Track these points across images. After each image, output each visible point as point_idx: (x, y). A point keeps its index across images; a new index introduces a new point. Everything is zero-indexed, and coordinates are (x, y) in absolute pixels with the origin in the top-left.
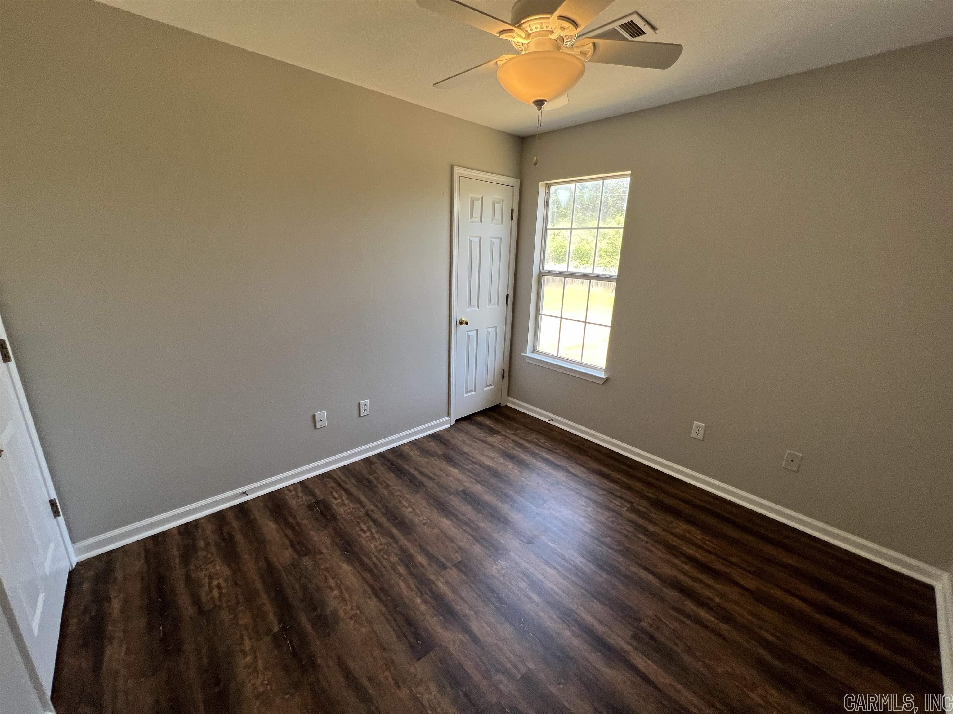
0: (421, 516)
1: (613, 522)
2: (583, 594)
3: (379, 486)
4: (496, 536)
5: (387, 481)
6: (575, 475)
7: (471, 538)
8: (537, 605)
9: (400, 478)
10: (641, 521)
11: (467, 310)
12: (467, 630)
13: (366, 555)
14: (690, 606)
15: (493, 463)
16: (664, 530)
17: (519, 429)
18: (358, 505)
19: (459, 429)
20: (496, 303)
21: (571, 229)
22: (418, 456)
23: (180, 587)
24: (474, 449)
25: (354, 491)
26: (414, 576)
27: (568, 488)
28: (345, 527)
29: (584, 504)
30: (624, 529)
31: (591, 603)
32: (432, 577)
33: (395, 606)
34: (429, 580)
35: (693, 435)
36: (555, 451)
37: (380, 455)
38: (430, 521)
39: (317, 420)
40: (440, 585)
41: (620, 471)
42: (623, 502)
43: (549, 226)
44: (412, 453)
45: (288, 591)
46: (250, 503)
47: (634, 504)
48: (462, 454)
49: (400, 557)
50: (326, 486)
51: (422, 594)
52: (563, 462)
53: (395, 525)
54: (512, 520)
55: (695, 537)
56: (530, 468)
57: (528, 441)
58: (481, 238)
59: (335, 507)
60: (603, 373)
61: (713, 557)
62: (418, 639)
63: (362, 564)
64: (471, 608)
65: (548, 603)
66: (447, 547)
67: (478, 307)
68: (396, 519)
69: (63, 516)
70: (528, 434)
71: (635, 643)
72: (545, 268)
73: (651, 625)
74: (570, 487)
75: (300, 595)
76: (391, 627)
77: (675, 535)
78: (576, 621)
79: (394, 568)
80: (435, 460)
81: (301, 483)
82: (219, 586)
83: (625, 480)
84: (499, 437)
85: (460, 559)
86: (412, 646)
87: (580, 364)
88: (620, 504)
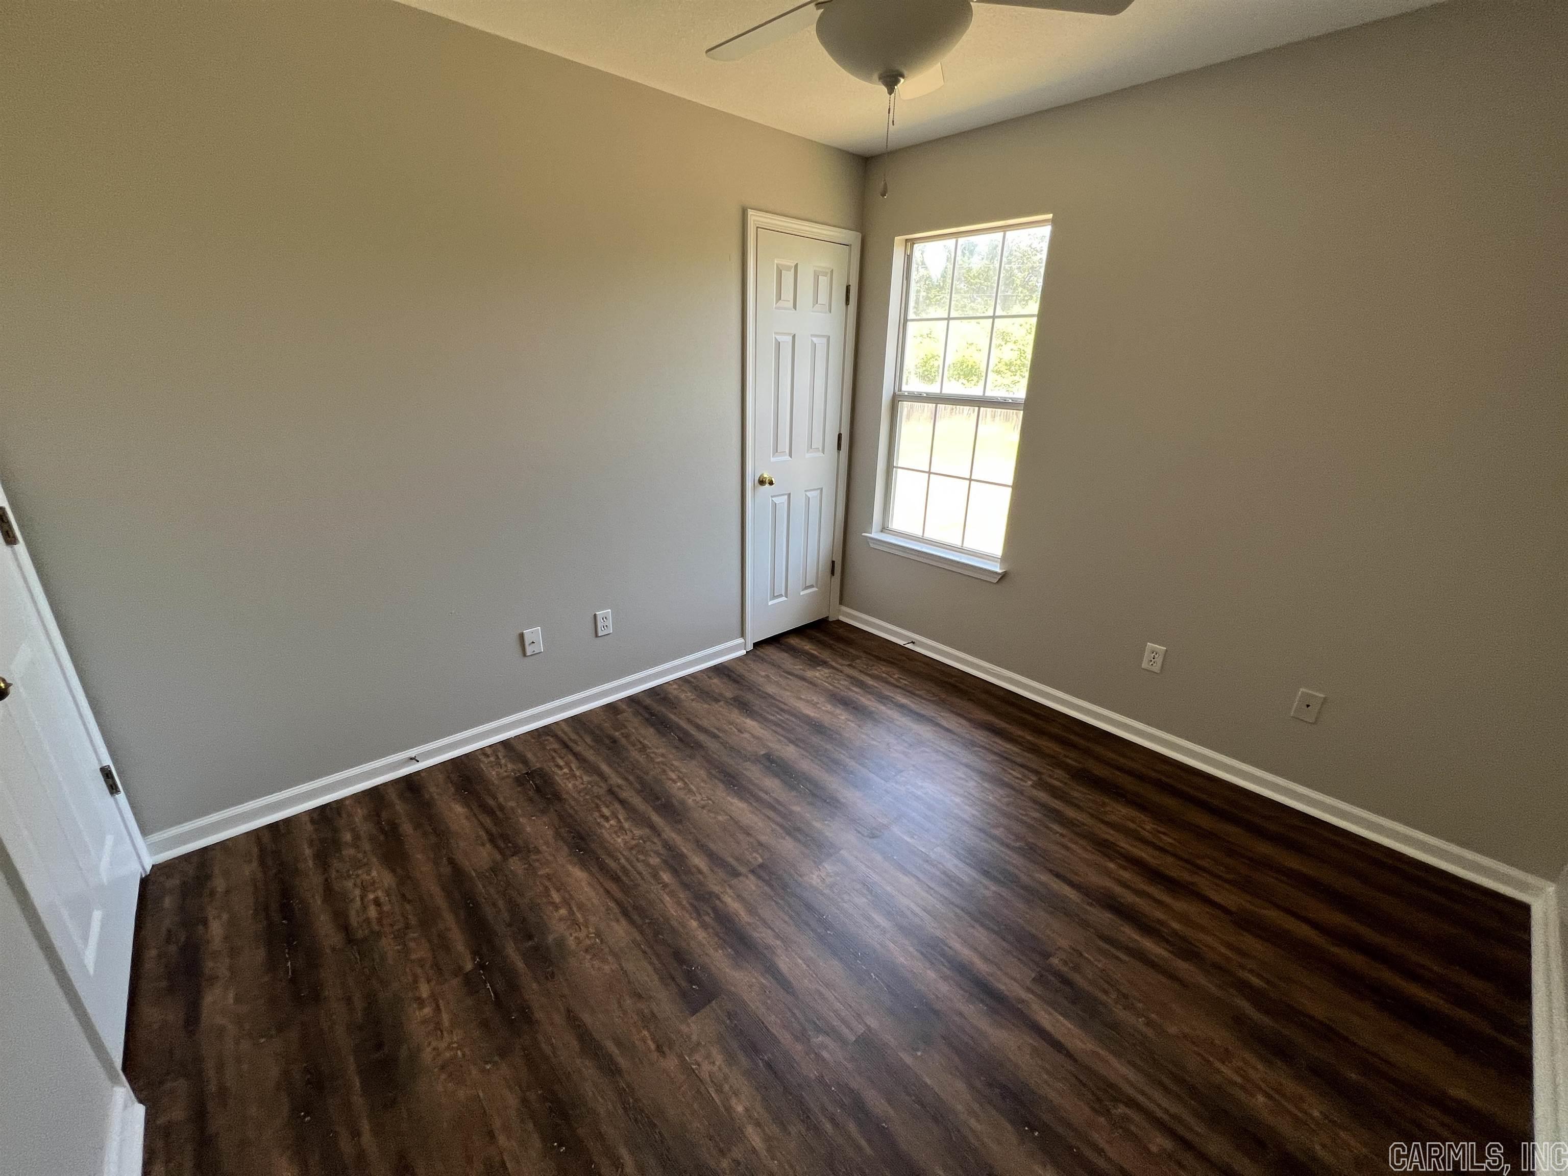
0: (697, 795)
1: (1008, 805)
2: (956, 915)
3: (630, 748)
4: (817, 825)
5: (641, 739)
6: (948, 730)
7: (778, 828)
8: (884, 931)
9: (664, 735)
10: (1057, 804)
11: (773, 459)
12: (772, 970)
13: (611, 855)
14: (1129, 933)
15: (815, 713)
16: (1092, 815)
17: (859, 657)
18: (596, 778)
19: (758, 656)
20: (821, 449)
21: (949, 319)
22: (693, 700)
23: (317, 902)
24: (786, 689)
25: (590, 755)
26: (686, 886)
27: (937, 751)
28: (576, 812)
29: (963, 776)
30: (1026, 815)
31: (971, 930)
32: (717, 889)
33: (656, 934)
34: (711, 894)
35: (1145, 665)
36: (917, 692)
37: (631, 700)
38: (714, 802)
39: (527, 642)
40: (728, 900)
41: (1023, 724)
42: (1026, 772)
43: (911, 315)
44: (683, 696)
45: (488, 911)
46: (423, 774)
47: (1043, 776)
48: (765, 697)
49: (664, 858)
50: (544, 749)
51: (699, 914)
52: (929, 710)
53: (656, 809)
54: (843, 800)
55: (1141, 827)
56: (875, 720)
57: (872, 676)
58: (794, 337)
59: (560, 781)
60: (999, 565)
61: (1170, 860)
62: (691, 982)
63: (603, 868)
64: (777, 936)
65: (901, 928)
66: (738, 843)
67: (790, 456)
68: (658, 798)
69: (125, 792)
70: (873, 665)
71: (1039, 990)
72: (903, 389)
73: (1065, 963)
74: (941, 750)
75: (506, 916)
76: (651, 963)
77: (1107, 824)
78: (943, 955)
79: (655, 876)
80: (721, 706)
81: (505, 744)
82: (377, 902)
83: (1029, 738)
84: (827, 671)
85: (760, 860)
86: (683, 994)
87: (961, 550)
88: (1020, 776)
